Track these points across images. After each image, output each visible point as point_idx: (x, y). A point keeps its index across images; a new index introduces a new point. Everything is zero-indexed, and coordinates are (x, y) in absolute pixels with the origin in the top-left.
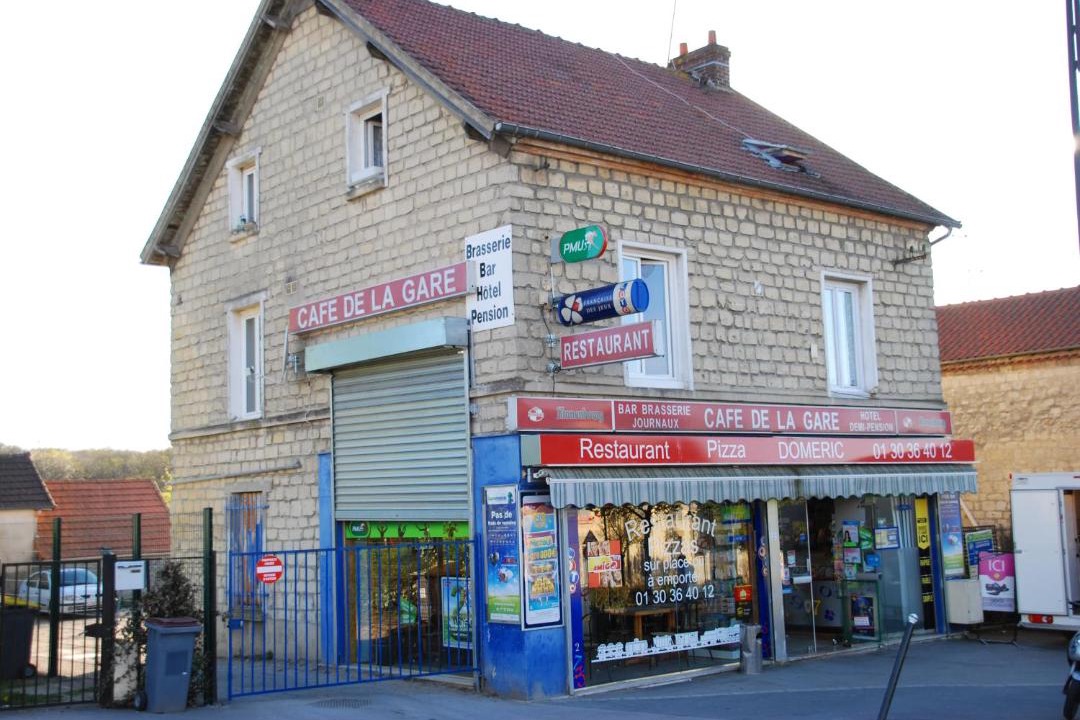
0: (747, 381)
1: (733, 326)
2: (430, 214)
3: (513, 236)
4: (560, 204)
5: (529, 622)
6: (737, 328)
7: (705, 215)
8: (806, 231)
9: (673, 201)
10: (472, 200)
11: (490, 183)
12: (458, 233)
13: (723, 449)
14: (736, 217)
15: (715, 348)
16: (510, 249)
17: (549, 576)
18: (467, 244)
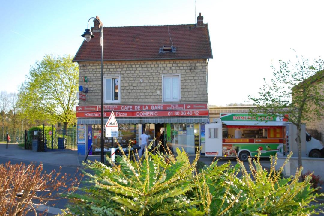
0: (137, 100)
1: (133, 89)
4: (90, 72)
5: (78, 143)
6: (134, 90)
7: (126, 68)
8: (158, 67)
9: (118, 67)
13: (120, 114)
14: (136, 67)
15: (128, 94)
17: (83, 136)
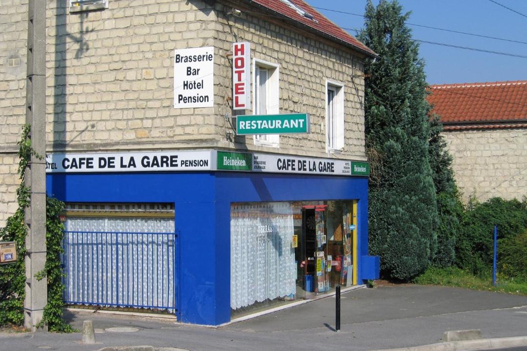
1: (294, 111)
2: (146, 30)
3: (215, 54)
10: (183, 27)
11: (198, 19)
12: (170, 46)
14: (296, 47)
16: (212, 61)
18: (176, 54)
